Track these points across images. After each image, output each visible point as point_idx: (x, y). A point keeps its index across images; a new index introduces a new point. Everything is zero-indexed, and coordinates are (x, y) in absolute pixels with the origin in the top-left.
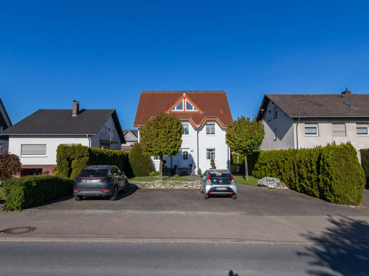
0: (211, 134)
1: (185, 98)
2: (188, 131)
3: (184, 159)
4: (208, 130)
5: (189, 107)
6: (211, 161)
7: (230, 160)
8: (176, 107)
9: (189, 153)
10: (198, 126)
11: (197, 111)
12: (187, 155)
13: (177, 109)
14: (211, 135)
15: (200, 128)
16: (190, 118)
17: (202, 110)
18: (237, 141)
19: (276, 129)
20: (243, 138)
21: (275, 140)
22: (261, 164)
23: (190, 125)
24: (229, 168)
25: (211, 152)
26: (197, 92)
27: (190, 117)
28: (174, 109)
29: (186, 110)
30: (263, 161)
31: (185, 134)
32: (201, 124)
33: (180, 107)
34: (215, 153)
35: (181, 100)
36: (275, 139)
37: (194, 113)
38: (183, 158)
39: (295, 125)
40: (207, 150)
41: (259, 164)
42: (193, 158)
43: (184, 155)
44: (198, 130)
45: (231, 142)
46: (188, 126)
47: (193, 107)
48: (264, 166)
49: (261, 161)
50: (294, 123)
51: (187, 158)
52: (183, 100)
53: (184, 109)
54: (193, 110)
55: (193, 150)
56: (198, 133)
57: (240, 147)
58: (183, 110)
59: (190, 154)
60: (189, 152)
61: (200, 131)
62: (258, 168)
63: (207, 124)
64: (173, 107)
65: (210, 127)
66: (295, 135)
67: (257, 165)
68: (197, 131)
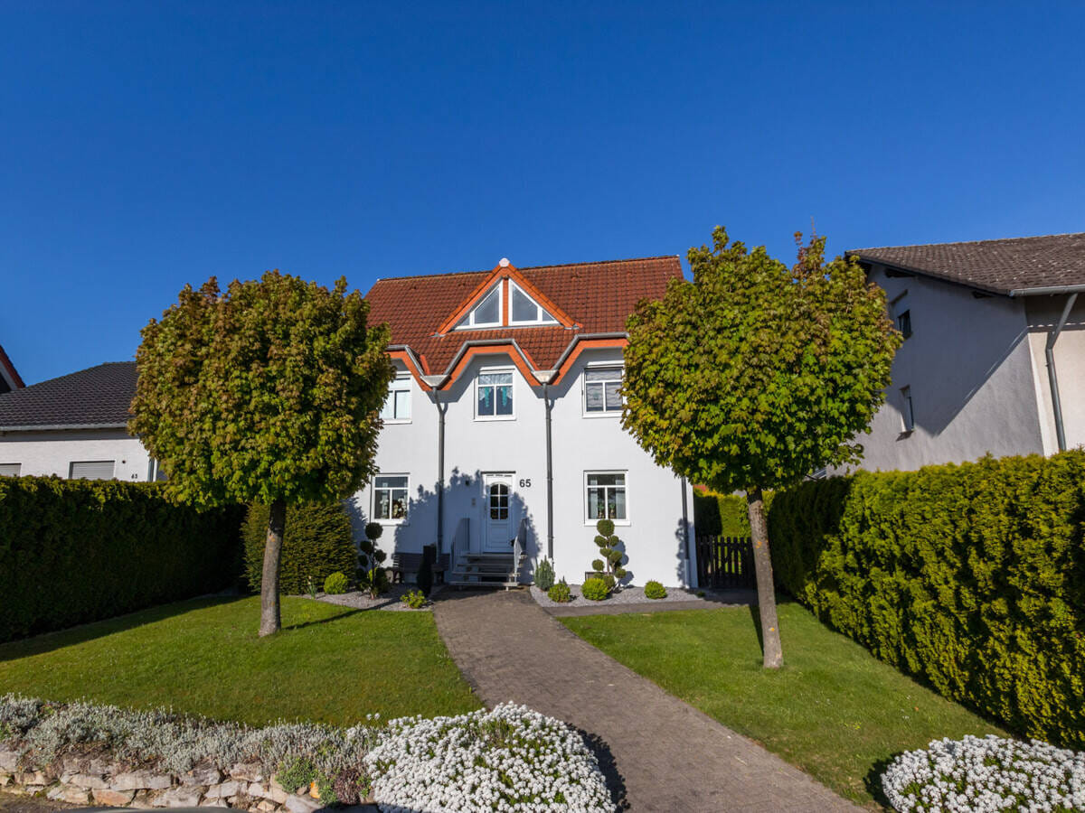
0: (608, 409)
1: (506, 279)
2: (510, 401)
3: (494, 514)
4: (592, 392)
5: (523, 311)
6: (599, 526)
7: (691, 519)
8: (472, 315)
9: (513, 492)
10: (544, 376)
11: (556, 322)
12: (505, 501)
13: (476, 323)
14: (605, 414)
15: (556, 383)
16: (510, 344)
17: (575, 319)
18: (681, 397)
19: (905, 389)
20: (727, 366)
21: (906, 435)
22: (868, 554)
23: (516, 375)
24: (688, 557)
25: (606, 487)
26: (570, 268)
27: (513, 341)
28: (465, 320)
29: (511, 323)
30: (883, 535)
31: (497, 414)
32: (560, 368)
33: (489, 314)
34: (623, 492)
35: (491, 284)
36: (904, 430)
37: (543, 330)
38: (489, 513)
39: (1037, 341)
40: (590, 478)
41: (850, 556)
42: (529, 513)
43: (494, 502)
44: (550, 393)
45: (648, 414)
46: (510, 381)
47: (540, 310)
48: (891, 571)
49: (866, 537)
50: (1031, 331)
51: (504, 514)
52: (501, 285)
53: (506, 319)
54: (539, 321)
55: (528, 481)
56: (549, 408)
57: (709, 444)
58: (500, 323)
59: (516, 495)
60: (512, 483)
61: (559, 399)
62: (841, 575)
63: (587, 370)
64: (461, 315)
65: (604, 382)
66: (1044, 394)
67: (830, 560)
68: (543, 400)
